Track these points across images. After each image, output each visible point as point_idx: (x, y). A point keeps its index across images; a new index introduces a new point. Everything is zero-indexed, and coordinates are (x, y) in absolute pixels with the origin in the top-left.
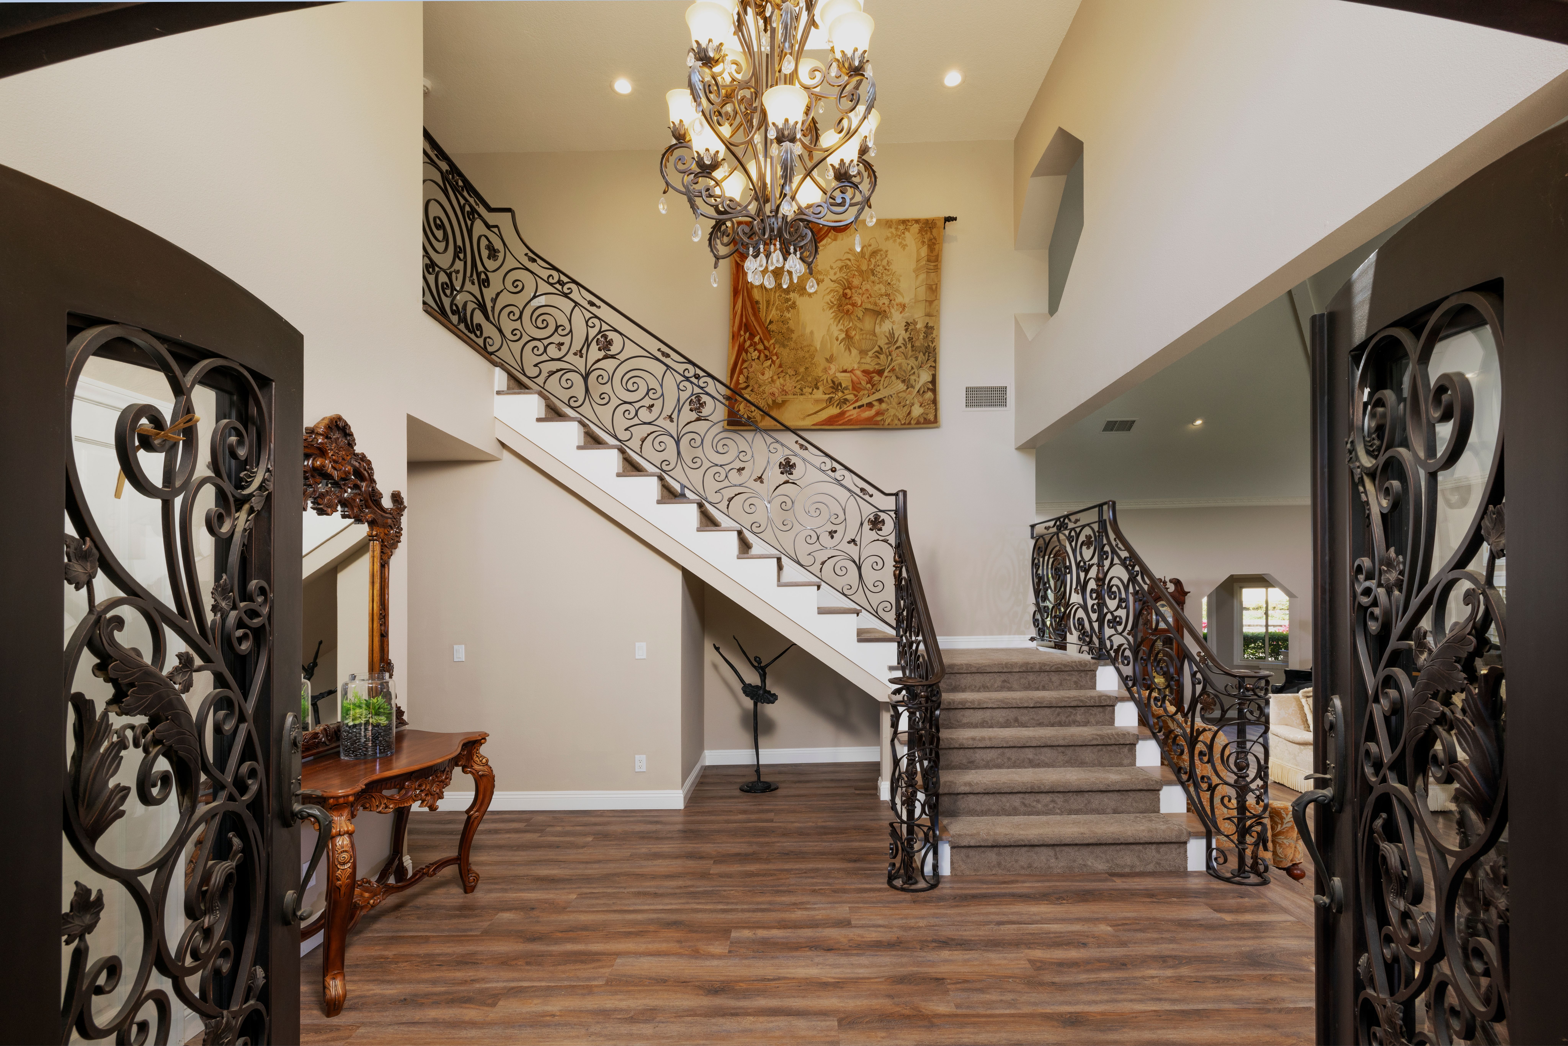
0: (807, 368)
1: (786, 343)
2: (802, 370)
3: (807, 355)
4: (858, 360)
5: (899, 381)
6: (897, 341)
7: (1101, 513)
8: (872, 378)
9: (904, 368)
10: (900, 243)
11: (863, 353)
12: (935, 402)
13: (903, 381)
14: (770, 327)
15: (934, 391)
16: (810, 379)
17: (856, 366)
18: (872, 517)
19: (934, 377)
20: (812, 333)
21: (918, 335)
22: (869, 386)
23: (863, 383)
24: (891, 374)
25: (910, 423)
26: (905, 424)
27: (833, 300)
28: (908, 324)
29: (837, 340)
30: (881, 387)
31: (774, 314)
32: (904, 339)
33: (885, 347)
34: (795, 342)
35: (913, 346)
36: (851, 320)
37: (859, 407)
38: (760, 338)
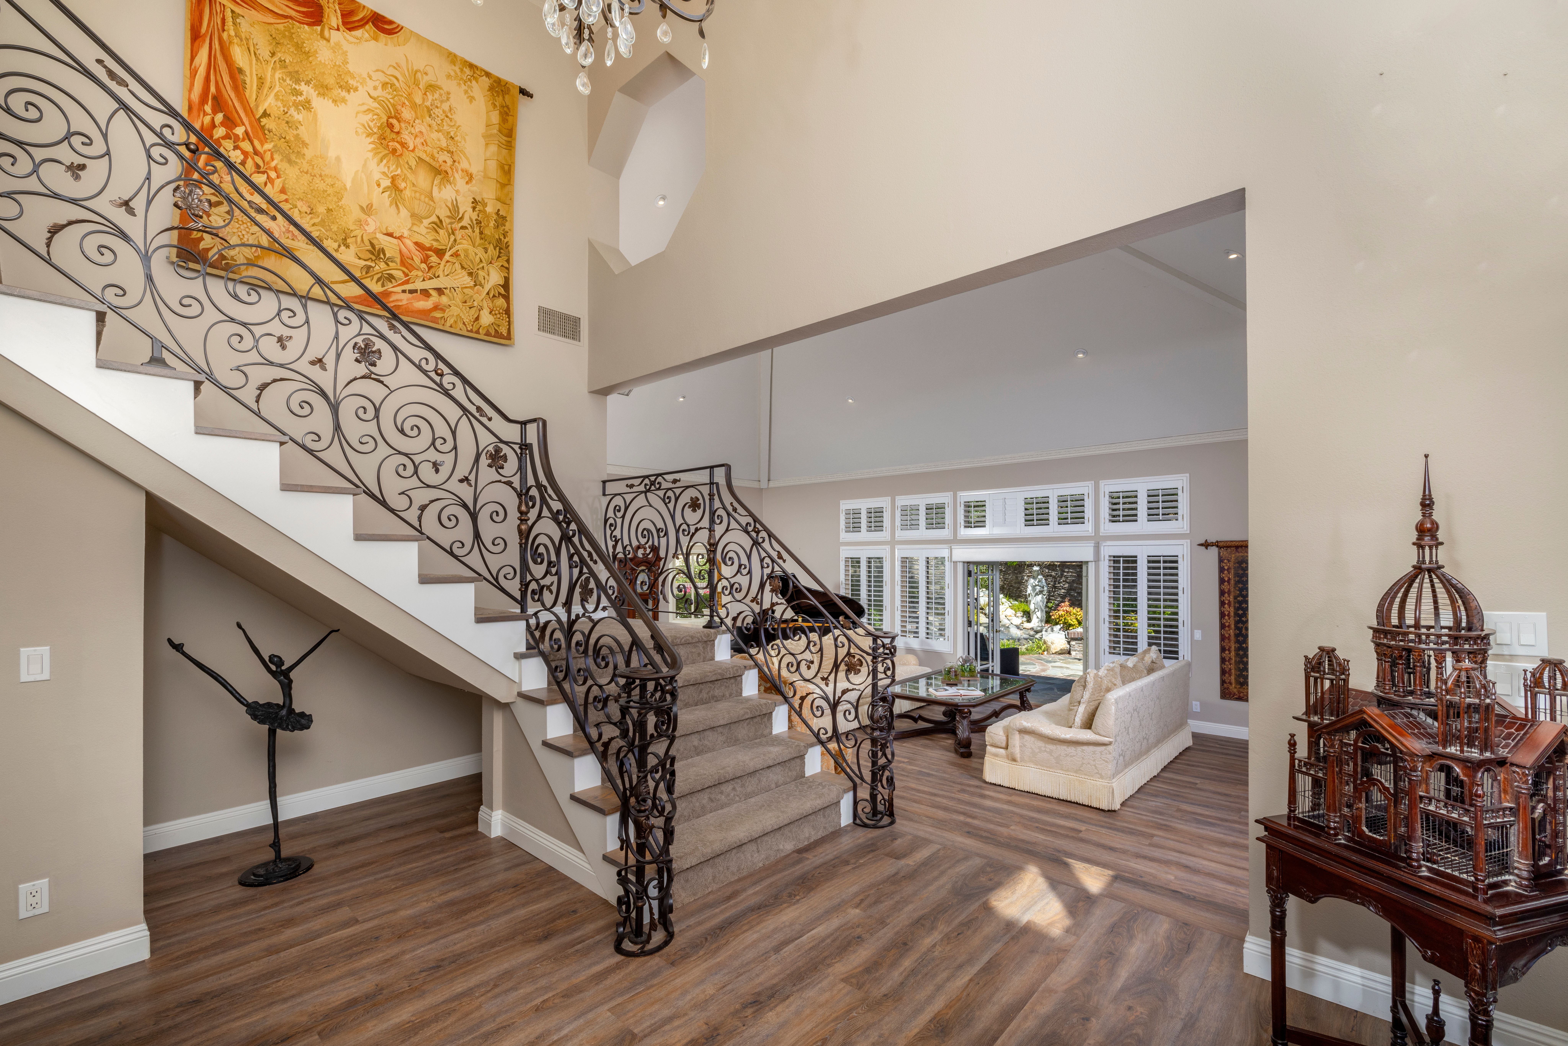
0: (329, 210)
1: (293, 157)
2: (321, 209)
3: (330, 191)
4: (409, 226)
5: (464, 273)
6: (461, 219)
7: (711, 475)
8: (428, 257)
9: (471, 257)
10: (466, 92)
11: (416, 218)
12: (508, 312)
13: (470, 274)
14: (264, 121)
15: (507, 298)
16: (334, 228)
17: (406, 233)
18: (491, 448)
19: (507, 280)
20: (338, 159)
21: (488, 221)
22: (424, 266)
23: (417, 260)
24: (453, 260)
25: (478, 332)
26: (471, 331)
27: (372, 124)
28: (475, 202)
29: (379, 185)
30: (440, 273)
31: (269, 103)
32: (471, 220)
33: (446, 221)
34: (310, 162)
35: (481, 233)
36: (398, 165)
37: (411, 292)
38: (246, 132)
